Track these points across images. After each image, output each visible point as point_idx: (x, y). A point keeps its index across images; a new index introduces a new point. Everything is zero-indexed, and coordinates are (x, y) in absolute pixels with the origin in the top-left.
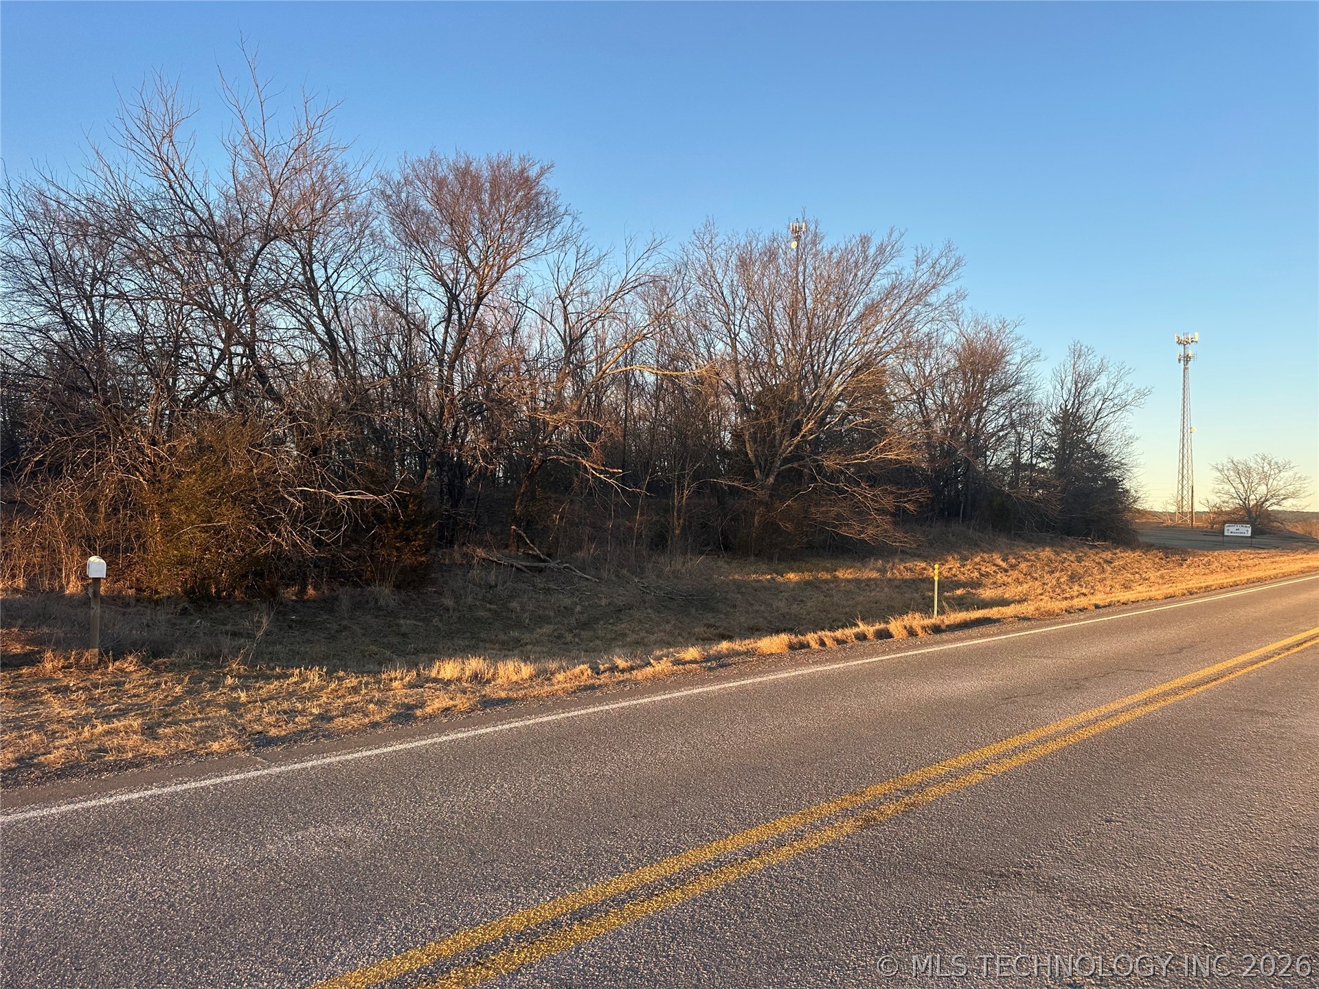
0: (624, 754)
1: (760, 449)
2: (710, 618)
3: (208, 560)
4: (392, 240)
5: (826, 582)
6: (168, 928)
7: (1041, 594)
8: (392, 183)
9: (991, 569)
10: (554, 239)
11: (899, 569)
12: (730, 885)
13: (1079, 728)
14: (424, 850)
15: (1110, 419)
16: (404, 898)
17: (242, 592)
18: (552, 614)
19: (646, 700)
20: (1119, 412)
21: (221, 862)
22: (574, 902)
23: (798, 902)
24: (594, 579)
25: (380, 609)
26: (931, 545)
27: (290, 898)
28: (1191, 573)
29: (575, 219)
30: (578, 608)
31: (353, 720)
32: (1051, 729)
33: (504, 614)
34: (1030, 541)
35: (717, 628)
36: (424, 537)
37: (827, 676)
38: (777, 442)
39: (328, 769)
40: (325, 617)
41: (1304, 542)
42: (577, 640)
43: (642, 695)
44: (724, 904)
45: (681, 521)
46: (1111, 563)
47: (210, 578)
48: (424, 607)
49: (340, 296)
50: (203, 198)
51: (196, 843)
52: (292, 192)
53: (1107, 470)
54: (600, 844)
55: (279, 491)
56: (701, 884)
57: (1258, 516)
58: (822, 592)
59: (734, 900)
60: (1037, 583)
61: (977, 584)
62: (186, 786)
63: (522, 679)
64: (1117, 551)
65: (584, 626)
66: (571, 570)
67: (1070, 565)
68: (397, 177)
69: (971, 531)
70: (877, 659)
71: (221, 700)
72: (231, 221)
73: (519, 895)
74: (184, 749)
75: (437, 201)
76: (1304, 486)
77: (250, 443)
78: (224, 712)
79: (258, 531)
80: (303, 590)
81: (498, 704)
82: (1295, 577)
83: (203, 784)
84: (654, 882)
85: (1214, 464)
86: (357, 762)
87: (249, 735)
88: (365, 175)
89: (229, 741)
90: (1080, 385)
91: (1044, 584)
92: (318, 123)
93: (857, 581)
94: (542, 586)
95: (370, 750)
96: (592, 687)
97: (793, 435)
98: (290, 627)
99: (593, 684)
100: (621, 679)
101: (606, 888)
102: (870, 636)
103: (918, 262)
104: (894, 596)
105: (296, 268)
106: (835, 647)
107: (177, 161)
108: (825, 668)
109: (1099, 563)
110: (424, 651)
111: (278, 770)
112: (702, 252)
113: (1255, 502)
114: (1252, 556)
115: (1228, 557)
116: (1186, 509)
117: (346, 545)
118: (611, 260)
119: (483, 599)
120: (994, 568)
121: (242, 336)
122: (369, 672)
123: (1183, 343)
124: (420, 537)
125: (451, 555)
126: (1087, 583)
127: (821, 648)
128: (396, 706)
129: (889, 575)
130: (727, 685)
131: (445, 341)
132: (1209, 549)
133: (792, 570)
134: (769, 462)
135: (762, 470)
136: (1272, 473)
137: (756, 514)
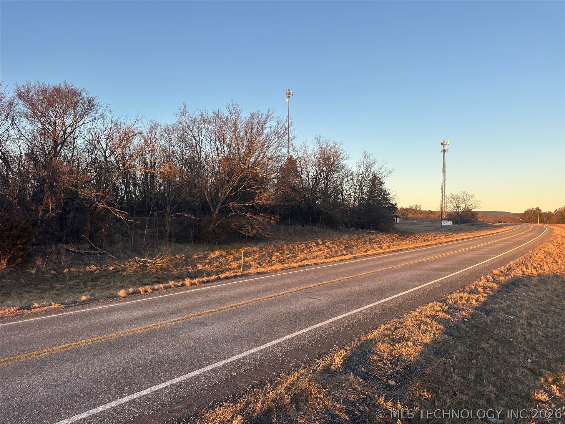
24: (115, 258)
64: (378, 234)
66: (107, 254)
76: (479, 204)
90: (367, 169)
123: (443, 144)
126: (351, 250)
134: (216, 204)
135: (213, 207)
136: (467, 199)
137: (211, 225)
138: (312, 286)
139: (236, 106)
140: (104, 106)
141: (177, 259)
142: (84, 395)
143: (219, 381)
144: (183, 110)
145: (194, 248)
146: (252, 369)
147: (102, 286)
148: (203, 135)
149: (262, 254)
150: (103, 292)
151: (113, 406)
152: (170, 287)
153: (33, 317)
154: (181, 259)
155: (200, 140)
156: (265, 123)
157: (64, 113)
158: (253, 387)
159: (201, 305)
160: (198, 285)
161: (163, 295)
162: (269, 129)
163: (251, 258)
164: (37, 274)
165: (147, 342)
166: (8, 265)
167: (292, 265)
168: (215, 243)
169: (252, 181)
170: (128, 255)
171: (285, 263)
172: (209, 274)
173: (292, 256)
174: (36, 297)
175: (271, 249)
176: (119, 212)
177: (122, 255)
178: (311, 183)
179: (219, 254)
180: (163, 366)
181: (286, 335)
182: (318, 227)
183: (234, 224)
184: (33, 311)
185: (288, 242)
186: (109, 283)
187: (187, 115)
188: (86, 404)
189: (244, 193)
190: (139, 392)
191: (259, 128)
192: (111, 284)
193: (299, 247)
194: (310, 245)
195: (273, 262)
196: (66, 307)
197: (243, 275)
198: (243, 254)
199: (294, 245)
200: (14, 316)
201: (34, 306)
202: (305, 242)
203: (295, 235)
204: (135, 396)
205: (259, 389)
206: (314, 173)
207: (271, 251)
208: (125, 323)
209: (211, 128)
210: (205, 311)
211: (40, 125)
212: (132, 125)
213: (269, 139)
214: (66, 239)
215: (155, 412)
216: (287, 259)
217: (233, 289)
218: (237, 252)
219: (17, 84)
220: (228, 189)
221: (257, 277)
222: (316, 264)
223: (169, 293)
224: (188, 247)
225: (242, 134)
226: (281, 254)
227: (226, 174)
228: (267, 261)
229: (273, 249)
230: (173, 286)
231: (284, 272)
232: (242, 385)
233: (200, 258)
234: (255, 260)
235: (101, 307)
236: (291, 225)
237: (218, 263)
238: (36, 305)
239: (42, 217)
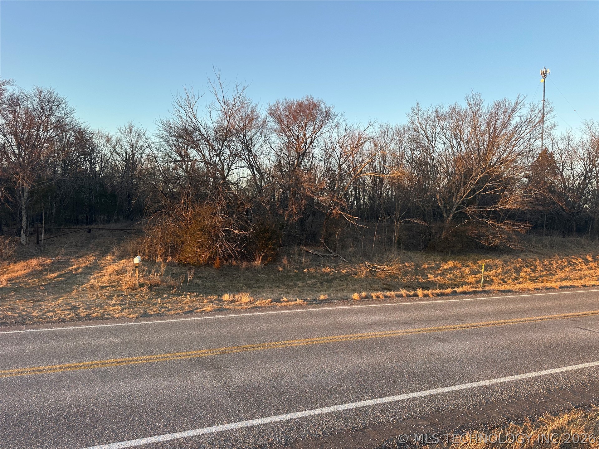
24: (347, 261)
25: (255, 270)
30: (332, 273)
63: (245, 302)
65: (330, 281)
66: (340, 257)
77: (211, 213)
134: (450, 209)
135: (446, 213)
137: (443, 233)
138: (581, 314)
139: (477, 96)
140: (340, 115)
141: (406, 267)
142: (331, 389)
143: (466, 405)
144: (416, 110)
145: (424, 256)
146: (506, 400)
147: (336, 287)
148: (436, 134)
149: (506, 268)
150: (337, 294)
151: (357, 406)
152: (402, 296)
153: (284, 310)
154: (410, 267)
155: (434, 139)
156: (514, 111)
157: (306, 126)
158: (509, 421)
159: (437, 319)
160: (431, 296)
161: (395, 303)
162: (519, 118)
163: (492, 272)
164: (284, 272)
165: (384, 348)
166: (262, 262)
167: (549, 285)
168: (447, 253)
169: (495, 182)
170: (359, 260)
171: (538, 282)
172: (442, 287)
173: (548, 274)
174: (283, 292)
175: (519, 264)
176: (351, 217)
177: (354, 259)
178: (577, 183)
179: (453, 266)
180: (403, 376)
181: (547, 369)
182: (587, 238)
183: (472, 231)
184: (283, 304)
185: (542, 256)
186: (342, 285)
187: (420, 113)
188: (333, 399)
189: (483, 196)
190: (381, 398)
191: (506, 119)
192: (344, 287)
193: (557, 263)
194: (574, 261)
195: (521, 280)
196: (309, 304)
197: (484, 292)
198: (483, 267)
199: (550, 260)
200: (269, 307)
201: (283, 300)
202: (567, 257)
203: (552, 247)
204: (378, 401)
205: (516, 424)
206: (582, 169)
207: (518, 265)
208: (362, 326)
209: (446, 124)
210: (444, 327)
211: (286, 138)
212: (365, 131)
213: (518, 131)
214: (305, 242)
215: (399, 422)
216: (541, 276)
217: (473, 306)
218: (474, 264)
219: (269, 104)
220: (464, 193)
221: (503, 296)
222: (584, 286)
223: (402, 302)
224: (417, 255)
225: (483, 128)
226: (533, 270)
227: (463, 175)
228: (513, 277)
229: (521, 264)
230: (404, 295)
231: (538, 293)
232: (494, 415)
233: (432, 268)
234: (497, 275)
235: (338, 308)
236: (547, 235)
237: (451, 275)
238: (285, 299)
239: (288, 221)
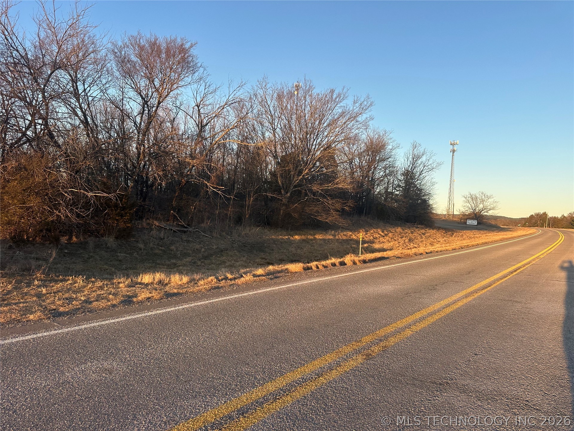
0: (242, 321)
1: (284, 181)
2: (262, 255)
3: (23, 223)
4: (117, 74)
5: (311, 240)
6: (14, 426)
7: (398, 247)
8: (117, 46)
9: (378, 236)
10: (195, 78)
11: (341, 235)
12: (313, 392)
13: (443, 308)
14: (151, 375)
15: (426, 174)
16: (146, 404)
17: (40, 239)
18: (191, 252)
19: (246, 294)
20: (431, 171)
21: (41, 384)
22: (237, 404)
23: (350, 401)
24: (210, 237)
25: (108, 248)
26: (353, 225)
27: (82, 405)
28: (456, 239)
29: (205, 69)
30: (203, 250)
31: (102, 303)
32: (431, 309)
33: (168, 252)
34: (392, 224)
35: (266, 259)
36: (130, 215)
37: (325, 283)
38: (292, 178)
39: (93, 329)
40: (82, 251)
41: (496, 228)
42: (203, 264)
43: (243, 292)
44: (314, 403)
45: (249, 211)
46: (425, 234)
47: (24, 231)
48: (129, 247)
49: (90, 99)
50: (23, 45)
51: (26, 372)
52: (68, 47)
53: (423, 196)
54: (242, 370)
55: (60, 190)
56: (299, 392)
57: (479, 217)
58: (310, 244)
59: (318, 401)
60: (396, 242)
61: (372, 242)
62: (17, 339)
63: (183, 284)
64: (427, 229)
65: (206, 258)
66: (199, 232)
67: (409, 235)
68: (120, 43)
69: (369, 219)
70: (344, 275)
71: (33, 292)
72: (37, 58)
73: (207, 400)
74: (15, 319)
75: (140, 56)
76: (497, 205)
77: (45, 166)
78: (35, 299)
79: (49, 209)
80: (70, 238)
81: (173, 296)
82: (499, 242)
83: (27, 338)
84: (275, 391)
85: (463, 195)
86: (108, 325)
87: (49, 311)
88: (105, 41)
89: (38, 314)
90: (415, 160)
91: (399, 242)
92: (82, 13)
93: (324, 240)
94: (185, 239)
95: (114, 319)
96: (218, 288)
97: (299, 175)
98: (64, 256)
99: (218, 286)
100: (231, 283)
101: (251, 395)
102: (337, 264)
103: (355, 103)
104: (339, 246)
105: (69, 84)
106: (323, 269)
107: (9, 26)
108: (323, 279)
109: (420, 234)
110: (130, 268)
111: (67, 330)
112: (261, 90)
113: (478, 211)
114: (478, 233)
115: (469, 233)
116: (450, 213)
117: (92, 218)
118: (222, 90)
119: (158, 245)
120: (379, 235)
121: (41, 114)
122: (107, 279)
123: (453, 144)
124: (128, 215)
125: (142, 224)
126: (416, 243)
127: (317, 269)
128: (123, 296)
129: (337, 237)
130: (281, 287)
131: (141, 123)
132: (462, 230)
133: (297, 234)
136: (485, 199)
168: (288, 228)
